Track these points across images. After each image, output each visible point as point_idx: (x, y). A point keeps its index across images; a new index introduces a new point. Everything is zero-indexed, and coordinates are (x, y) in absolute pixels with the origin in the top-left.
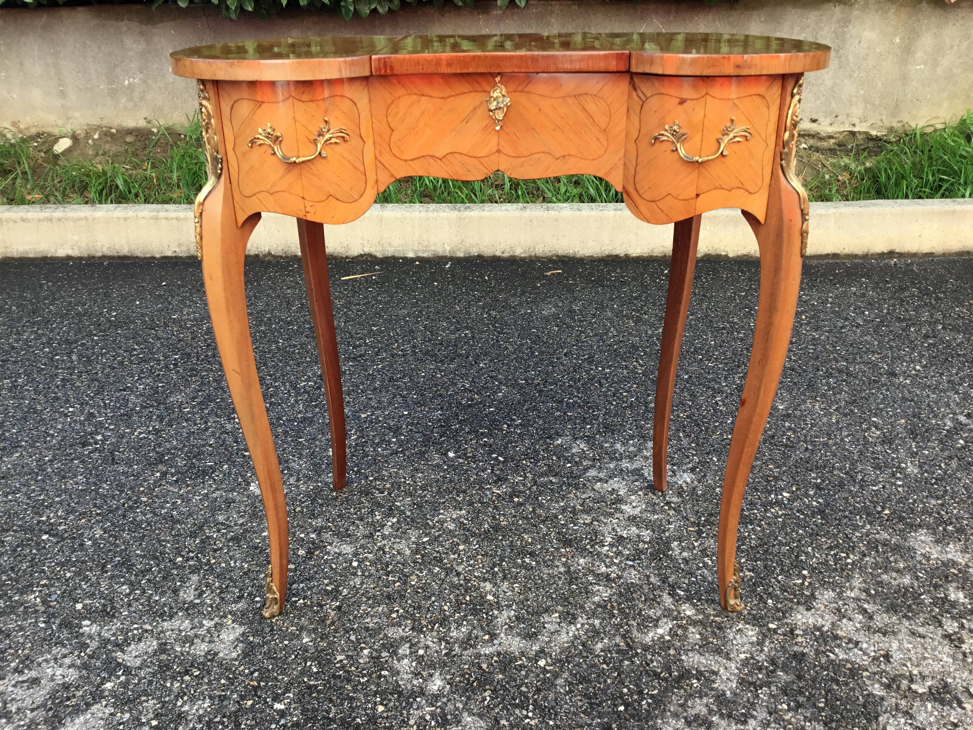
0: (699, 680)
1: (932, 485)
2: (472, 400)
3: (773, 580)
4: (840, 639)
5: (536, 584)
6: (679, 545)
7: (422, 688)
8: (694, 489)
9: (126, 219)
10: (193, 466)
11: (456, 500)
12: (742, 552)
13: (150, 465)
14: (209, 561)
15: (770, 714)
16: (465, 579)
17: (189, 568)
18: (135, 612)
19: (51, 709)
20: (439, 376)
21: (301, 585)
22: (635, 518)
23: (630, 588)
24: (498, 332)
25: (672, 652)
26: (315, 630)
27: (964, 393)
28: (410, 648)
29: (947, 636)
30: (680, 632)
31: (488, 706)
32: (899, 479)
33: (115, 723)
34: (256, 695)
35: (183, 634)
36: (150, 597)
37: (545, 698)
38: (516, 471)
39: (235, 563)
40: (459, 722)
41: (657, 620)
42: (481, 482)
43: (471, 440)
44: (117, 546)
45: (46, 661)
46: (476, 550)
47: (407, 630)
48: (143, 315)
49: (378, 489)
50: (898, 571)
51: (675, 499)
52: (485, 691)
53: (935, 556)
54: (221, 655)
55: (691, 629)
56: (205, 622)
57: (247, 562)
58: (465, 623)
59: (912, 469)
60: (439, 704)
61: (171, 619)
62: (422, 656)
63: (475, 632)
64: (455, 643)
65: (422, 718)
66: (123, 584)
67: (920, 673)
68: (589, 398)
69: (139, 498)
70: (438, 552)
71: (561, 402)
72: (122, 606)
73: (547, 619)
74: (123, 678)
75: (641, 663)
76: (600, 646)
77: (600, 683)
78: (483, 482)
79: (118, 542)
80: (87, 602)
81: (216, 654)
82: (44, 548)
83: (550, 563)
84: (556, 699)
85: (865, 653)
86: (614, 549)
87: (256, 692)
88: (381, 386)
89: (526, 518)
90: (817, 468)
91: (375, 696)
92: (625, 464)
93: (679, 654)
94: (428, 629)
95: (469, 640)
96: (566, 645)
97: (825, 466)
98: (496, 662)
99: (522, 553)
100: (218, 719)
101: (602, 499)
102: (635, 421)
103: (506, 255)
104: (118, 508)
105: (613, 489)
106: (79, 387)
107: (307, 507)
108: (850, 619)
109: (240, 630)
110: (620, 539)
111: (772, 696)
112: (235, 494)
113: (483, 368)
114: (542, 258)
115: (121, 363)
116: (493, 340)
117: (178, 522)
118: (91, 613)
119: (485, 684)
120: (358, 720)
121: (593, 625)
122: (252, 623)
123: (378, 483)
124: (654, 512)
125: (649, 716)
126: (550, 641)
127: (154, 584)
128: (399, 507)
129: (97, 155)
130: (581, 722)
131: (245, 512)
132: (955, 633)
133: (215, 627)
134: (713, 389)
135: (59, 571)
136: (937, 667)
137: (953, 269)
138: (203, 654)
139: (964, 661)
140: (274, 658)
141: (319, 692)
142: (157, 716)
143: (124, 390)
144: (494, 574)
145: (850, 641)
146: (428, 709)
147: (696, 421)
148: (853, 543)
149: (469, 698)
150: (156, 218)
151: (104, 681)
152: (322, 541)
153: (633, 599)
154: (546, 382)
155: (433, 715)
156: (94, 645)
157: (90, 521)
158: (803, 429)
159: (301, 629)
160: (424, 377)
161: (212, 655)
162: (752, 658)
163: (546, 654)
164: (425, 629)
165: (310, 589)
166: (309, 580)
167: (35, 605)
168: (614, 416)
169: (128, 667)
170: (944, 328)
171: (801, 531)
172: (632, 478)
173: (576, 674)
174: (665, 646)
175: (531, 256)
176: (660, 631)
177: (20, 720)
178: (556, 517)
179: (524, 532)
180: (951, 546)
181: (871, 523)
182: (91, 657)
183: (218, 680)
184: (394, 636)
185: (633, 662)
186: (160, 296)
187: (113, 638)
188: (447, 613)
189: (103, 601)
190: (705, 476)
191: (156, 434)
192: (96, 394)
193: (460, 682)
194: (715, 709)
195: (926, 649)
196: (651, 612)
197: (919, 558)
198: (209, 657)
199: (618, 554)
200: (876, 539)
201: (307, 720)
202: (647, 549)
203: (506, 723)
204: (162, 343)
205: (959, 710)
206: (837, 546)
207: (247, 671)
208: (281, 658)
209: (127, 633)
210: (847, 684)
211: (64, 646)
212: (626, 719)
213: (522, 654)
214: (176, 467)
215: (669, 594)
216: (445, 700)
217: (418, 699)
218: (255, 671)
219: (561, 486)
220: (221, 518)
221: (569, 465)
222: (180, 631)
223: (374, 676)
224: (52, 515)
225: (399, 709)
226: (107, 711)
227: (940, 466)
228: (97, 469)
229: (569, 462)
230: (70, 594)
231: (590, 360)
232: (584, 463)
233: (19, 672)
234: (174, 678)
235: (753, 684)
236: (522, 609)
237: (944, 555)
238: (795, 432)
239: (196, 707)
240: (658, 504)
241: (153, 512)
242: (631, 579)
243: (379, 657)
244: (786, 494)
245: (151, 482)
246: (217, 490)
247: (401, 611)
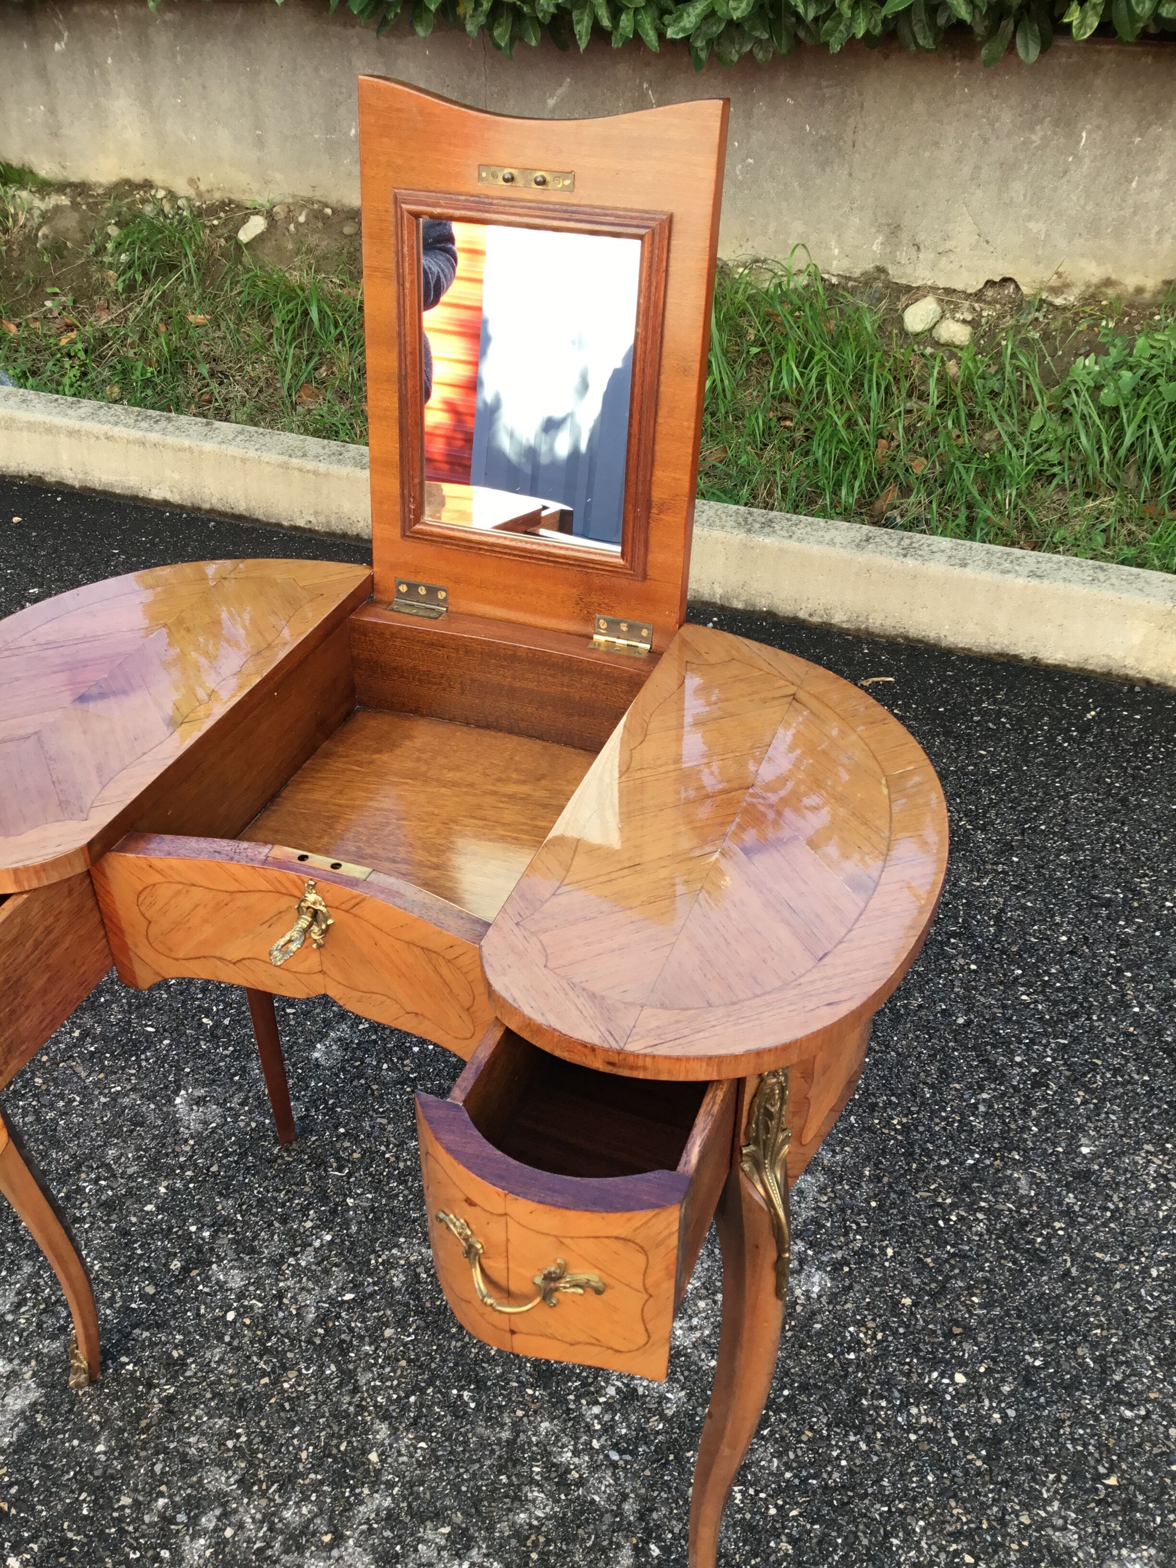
5: (451, 1452)
8: (813, 1313)
10: (126, 1027)
12: (804, 1493)
16: (359, 1405)
17: (29, 1247)
21: (146, 1334)
23: (584, 1512)
26: (122, 1430)
28: (219, 1518)
46: (405, 1345)
47: (232, 1480)
49: (338, 1159)
57: (101, 1260)
58: (314, 1496)
62: (226, 1541)
63: (318, 1520)
64: (282, 1532)
69: (33, 1077)
70: (351, 1330)
83: (495, 1413)
86: (607, 1417)
90: (1056, 1329)
94: (260, 1489)
95: (302, 1533)
99: (468, 1376)
103: (816, 619)
107: (228, 1168)
110: (630, 1396)
112: (152, 1106)
114: (878, 636)
117: (58, 1144)
122: (53, 1387)
123: (347, 1144)
128: (349, 1208)
129: (298, 252)
131: (146, 1150)
133: (8, 1377)
134: (991, 1067)
140: (48, 1468)
144: (405, 1408)
148: (1005, 1536)
152: (212, 1250)
153: (575, 1538)
158: (1091, 1219)
159: (106, 1423)
164: (255, 1488)
165: (152, 1345)
166: (159, 1326)
171: (930, 1478)
175: (859, 630)
181: (1065, 1502)
184: (210, 1487)
188: (300, 1467)
190: (850, 1287)
199: (609, 1429)
200: (1050, 1540)
202: (658, 1433)
206: (970, 1535)
207: (6, 1479)
208: (57, 1469)
214: (105, 1023)
215: (635, 1548)
218: (16, 1482)
220: (111, 1154)
223: (150, 1553)
236: (405, 1498)
238: (1072, 1223)
241: (37, 1113)
242: (597, 1492)
243: (172, 1520)
244: (960, 1378)
245: (62, 1046)
246: (133, 1089)
247: (243, 1439)
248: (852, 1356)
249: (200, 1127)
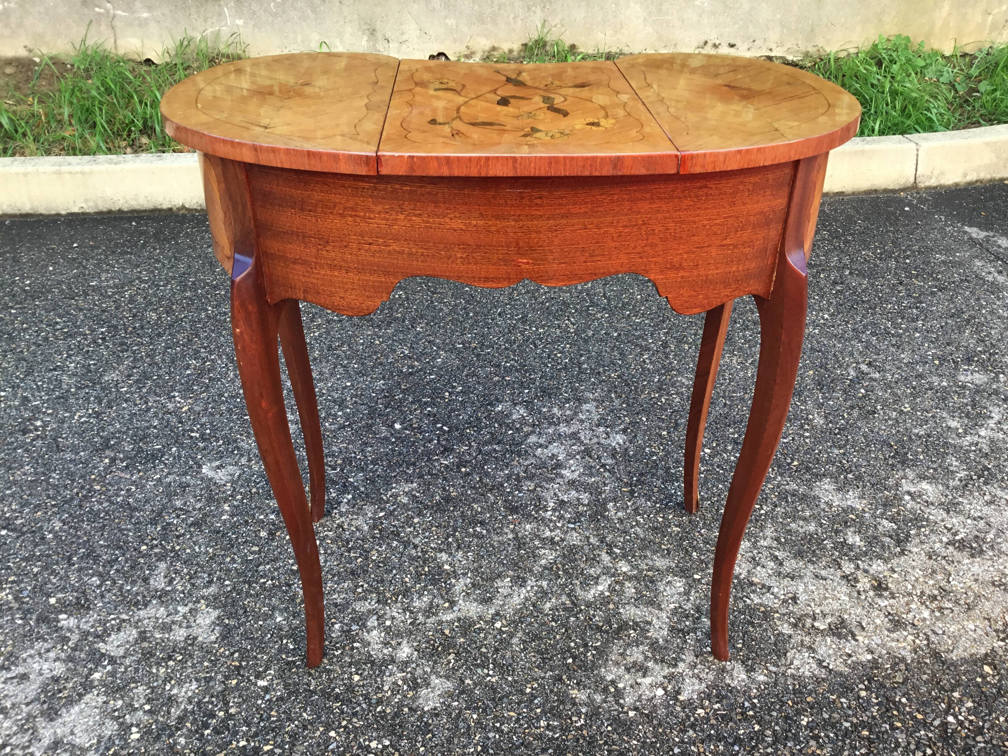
0: (635, 630)
1: (836, 434)
2: (413, 368)
3: (697, 534)
4: (755, 585)
5: (487, 551)
6: (615, 505)
7: (392, 657)
8: (626, 449)
9: (25, 175)
10: (140, 450)
11: (406, 473)
12: (670, 509)
13: (97, 451)
14: (173, 547)
15: (697, 656)
16: (422, 551)
17: (155, 556)
18: (109, 603)
19: (45, 702)
20: (377, 342)
21: (268, 567)
22: (574, 482)
23: (573, 550)
24: (432, 292)
25: (611, 606)
26: (286, 609)
27: (866, 342)
28: (378, 620)
29: (845, 577)
30: (617, 587)
31: (453, 668)
32: (807, 430)
33: (109, 710)
34: (239, 674)
35: (160, 621)
36: (121, 588)
37: (503, 657)
38: (461, 440)
39: (200, 548)
40: (429, 684)
41: (598, 578)
42: (428, 454)
43: (416, 410)
44: (79, 537)
45: (31, 656)
46: (429, 522)
47: (373, 603)
48: (60, 283)
49: (330, 466)
50: (805, 519)
51: (609, 461)
52: (449, 654)
53: (837, 503)
54: (200, 639)
55: (627, 584)
56: (179, 608)
57: (211, 547)
58: (426, 593)
59: (819, 421)
60: (409, 669)
61: (146, 607)
62: (390, 627)
63: (436, 600)
64: (418, 612)
65: (395, 683)
66: (92, 576)
67: (822, 612)
68: (525, 361)
69: (92, 486)
70: (394, 526)
71: (499, 366)
72: (96, 598)
73: (500, 584)
74: (109, 668)
75: (585, 619)
76: (548, 605)
77: (550, 640)
78: (430, 454)
79: (79, 533)
80: (60, 595)
81: (195, 638)
82: (5, 544)
83: (499, 531)
84: (513, 657)
85: (776, 597)
86: (557, 514)
87: (238, 671)
88: (320, 355)
89: (474, 488)
90: (735, 423)
91: (350, 666)
92: (563, 429)
93: (618, 608)
94: (392, 601)
95: (430, 608)
96: (518, 607)
97: (742, 421)
98: (457, 627)
99: (474, 522)
100: (206, 700)
101: (543, 465)
102: (570, 383)
104: (72, 499)
105: (553, 455)
106: (6, 368)
107: (263, 487)
108: (763, 567)
109: (215, 614)
110: (562, 503)
111: (698, 641)
112: (188, 477)
113: (420, 332)
115: (46, 339)
116: (427, 301)
117: (136, 509)
118: (65, 607)
119: (449, 649)
120: (337, 690)
121: (541, 587)
122: (225, 606)
123: (330, 459)
124: (591, 475)
125: (594, 666)
126: (504, 605)
127: (123, 574)
128: (352, 482)
130: (536, 676)
131: (201, 495)
132: (852, 574)
133: (190, 612)
134: (641, 346)
135: (25, 567)
136: (836, 605)
137: (861, 209)
138: (183, 639)
139: (858, 598)
140: (251, 639)
141: (298, 667)
142: (149, 701)
143: (55, 370)
144: (449, 545)
145: (764, 586)
146: (400, 675)
147: (626, 380)
148: (766, 494)
149: (435, 662)
150: (59, 173)
151: (91, 672)
153: (576, 560)
154: (483, 345)
155: (404, 680)
156: (75, 638)
157: (46, 513)
158: (722, 384)
159: (274, 609)
160: (363, 344)
161: (191, 640)
162: (680, 607)
163: (501, 617)
164: (389, 601)
165: (276, 569)
166: (274, 561)
167: (8, 602)
168: (550, 379)
169: (112, 657)
170: (851, 273)
171: (720, 486)
172: (569, 442)
173: (529, 633)
174: (605, 601)
176: (600, 588)
177: (17, 714)
178: (502, 485)
179: (474, 502)
180: (850, 493)
181: (781, 475)
182: (74, 649)
183: (201, 663)
184: (362, 610)
185: (578, 618)
186: (74, 259)
187: (92, 630)
188: (409, 585)
189: (75, 594)
190: (636, 436)
191: (97, 417)
192: (26, 376)
193: (426, 648)
194: (650, 655)
195: (827, 589)
196: (592, 571)
197: (823, 506)
198: (189, 642)
199: (561, 517)
200: (786, 490)
201: (290, 694)
202: (586, 511)
203: (470, 682)
204: (85, 315)
205: (853, 642)
207: (227, 653)
208: (258, 638)
209: (105, 624)
210: (760, 626)
211: (45, 640)
212: (574, 670)
213: (480, 618)
214: (124, 452)
215: (607, 553)
216: (414, 665)
217: (390, 667)
218: (235, 652)
219: (505, 454)
220: (178, 504)
221: (510, 432)
222: (157, 618)
223: (347, 648)
224: (6, 509)
225: (373, 677)
226: (100, 700)
227: (843, 416)
228: (43, 457)
229: (511, 429)
230: (41, 590)
231: (524, 320)
232: (525, 430)
233: (6, 669)
234: (158, 664)
235: (682, 630)
236: (476, 576)
237: (844, 502)
239: (184, 690)
240: (595, 467)
241: (109, 500)
242: (573, 540)
243: (350, 631)
244: (707, 451)
245: (101, 469)
246: (169, 473)
247: (366, 586)
248: (655, 458)
249: (229, 477)
